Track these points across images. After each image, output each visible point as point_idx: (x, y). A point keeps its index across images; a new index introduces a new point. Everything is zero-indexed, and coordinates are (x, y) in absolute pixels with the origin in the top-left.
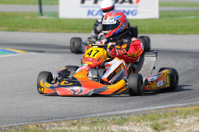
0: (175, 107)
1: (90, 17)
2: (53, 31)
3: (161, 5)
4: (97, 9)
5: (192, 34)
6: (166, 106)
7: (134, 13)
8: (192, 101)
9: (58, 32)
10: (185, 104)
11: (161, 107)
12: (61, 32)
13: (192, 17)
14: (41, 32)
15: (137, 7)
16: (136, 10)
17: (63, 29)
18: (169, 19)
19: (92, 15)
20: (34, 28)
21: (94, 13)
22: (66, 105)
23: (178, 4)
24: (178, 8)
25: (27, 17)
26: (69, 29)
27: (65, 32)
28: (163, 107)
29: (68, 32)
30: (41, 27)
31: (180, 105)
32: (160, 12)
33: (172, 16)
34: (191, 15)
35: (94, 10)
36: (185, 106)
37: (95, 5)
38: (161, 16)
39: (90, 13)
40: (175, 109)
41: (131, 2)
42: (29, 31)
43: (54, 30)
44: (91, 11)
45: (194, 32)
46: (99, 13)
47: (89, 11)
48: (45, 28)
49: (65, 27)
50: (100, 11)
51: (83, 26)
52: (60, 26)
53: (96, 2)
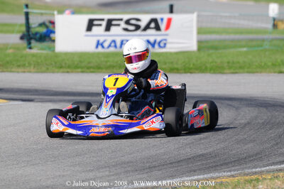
0: (219, 177)
1: (100, 49)
2: (47, 71)
3: (200, 32)
4: (109, 40)
5: (244, 72)
6: (205, 176)
7: (162, 44)
8: (243, 169)
9: (53, 72)
10: (233, 173)
11: (199, 177)
12: (58, 72)
13: (245, 49)
14: (30, 72)
15: (167, 35)
16: (166, 40)
17: (61, 67)
18: (211, 51)
19: (103, 47)
20: (19, 66)
21: (106, 45)
22: (63, 176)
23: (225, 31)
24: (224, 36)
25: (10, 51)
26: (69, 67)
27: (63, 72)
28: (201, 177)
29: (68, 72)
30: (30, 64)
31: (225, 174)
32: (200, 42)
33: (216, 48)
34: (244, 47)
35: (104, 41)
36: (233, 176)
37: (107, 33)
38: (199, 49)
39: (99, 44)
40: (218, 180)
41: (158, 28)
42: (11, 72)
43: (48, 69)
44: (101, 42)
45: (246, 70)
46: (113, 44)
47: (98, 41)
48: (34, 67)
49: (64, 65)
50: (114, 41)
51: (89, 63)
52: (56, 63)
53: (108, 29)
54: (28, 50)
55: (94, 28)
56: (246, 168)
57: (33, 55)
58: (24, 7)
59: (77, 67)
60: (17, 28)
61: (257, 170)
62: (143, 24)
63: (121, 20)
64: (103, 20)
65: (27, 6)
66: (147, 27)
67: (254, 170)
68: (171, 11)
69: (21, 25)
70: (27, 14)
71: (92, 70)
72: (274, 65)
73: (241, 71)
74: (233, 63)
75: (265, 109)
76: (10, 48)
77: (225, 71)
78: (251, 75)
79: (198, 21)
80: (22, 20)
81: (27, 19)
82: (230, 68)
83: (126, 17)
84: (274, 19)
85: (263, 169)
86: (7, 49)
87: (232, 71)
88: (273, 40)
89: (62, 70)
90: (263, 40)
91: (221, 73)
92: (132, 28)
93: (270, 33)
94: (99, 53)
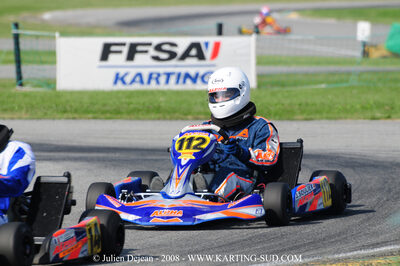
1: (120, 86)
2: (45, 117)
3: (260, 61)
4: (133, 72)
5: (322, 118)
8: (321, 254)
9: (54, 119)
10: (307, 260)
12: (60, 119)
13: (323, 86)
14: (20, 118)
15: (214, 66)
17: (65, 111)
18: (276, 89)
19: (124, 83)
20: (5, 110)
21: (128, 79)
23: (296, 61)
24: (293, 68)
26: (76, 111)
27: (68, 118)
29: (74, 118)
30: (20, 108)
32: (260, 76)
33: (283, 85)
34: (322, 82)
35: (126, 74)
36: (307, 264)
37: (130, 63)
38: (260, 86)
39: (118, 78)
41: (201, 56)
43: (46, 114)
44: (121, 75)
45: (325, 115)
46: (138, 79)
47: (117, 75)
48: (27, 111)
49: (68, 108)
50: (140, 75)
51: (104, 105)
52: (57, 105)
53: (130, 57)
54: (18, 88)
55: (112, 57)
56: (325, 253)
57: (26, 95)
58: (13, 26)
59: (87, 111)
60: (3, 57)
61: (341, 255)
62: (180, 51)
63: (150, 44)
64: (124, 44)
65: (16, 26)
66: (186, 55)
67: (336, 256)
68: (220, 32)
69: (8, 53)
70: (17, 37)
71: (108, 115)
72: (364, 108)
73: (318, 116)
74: (307, 104)
75: (352, 171)
77: (296, 117)
78: (333, 122)
79: (257, 47)
80: (10, 45)
81: (17, 44)
82: (302, 112)
83: (156, 41)
84: (364, 44)
85: (349, 254)
87: (305, 116)
88: (362, 73)
89: (65, 115)
90: (349, 73)
91: (289, 119)
92: (164, 56)
93: (360, 64)
94: (118, 92)
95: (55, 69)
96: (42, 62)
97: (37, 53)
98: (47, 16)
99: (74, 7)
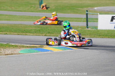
9: (97, 38)
20: (83, 35)
26: (103, 35)
27: (101, 38)
29: (103, 38)
30: (87, 34)
43: (94, 36)
48: (89, 35)
49: (101, 35)
51: (111, 34)
52: (98, 34)
54: (87, 29)
57: (89, 31)
58: (86, 11)
59: (106, 36)
60: (83, 20)
65: (87, 11)
69: (84, 19)
70: (87, 14)
71: (112, 37)
76: (80, 28)
80: (85, 16)
81: (87, 16)
86: (78, 28)
89: (100, 37)
95: (98, 24)
96: (94, 22)
97: (92, 19)
98: (96, 8)
99: (104, 6)
